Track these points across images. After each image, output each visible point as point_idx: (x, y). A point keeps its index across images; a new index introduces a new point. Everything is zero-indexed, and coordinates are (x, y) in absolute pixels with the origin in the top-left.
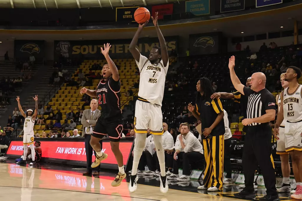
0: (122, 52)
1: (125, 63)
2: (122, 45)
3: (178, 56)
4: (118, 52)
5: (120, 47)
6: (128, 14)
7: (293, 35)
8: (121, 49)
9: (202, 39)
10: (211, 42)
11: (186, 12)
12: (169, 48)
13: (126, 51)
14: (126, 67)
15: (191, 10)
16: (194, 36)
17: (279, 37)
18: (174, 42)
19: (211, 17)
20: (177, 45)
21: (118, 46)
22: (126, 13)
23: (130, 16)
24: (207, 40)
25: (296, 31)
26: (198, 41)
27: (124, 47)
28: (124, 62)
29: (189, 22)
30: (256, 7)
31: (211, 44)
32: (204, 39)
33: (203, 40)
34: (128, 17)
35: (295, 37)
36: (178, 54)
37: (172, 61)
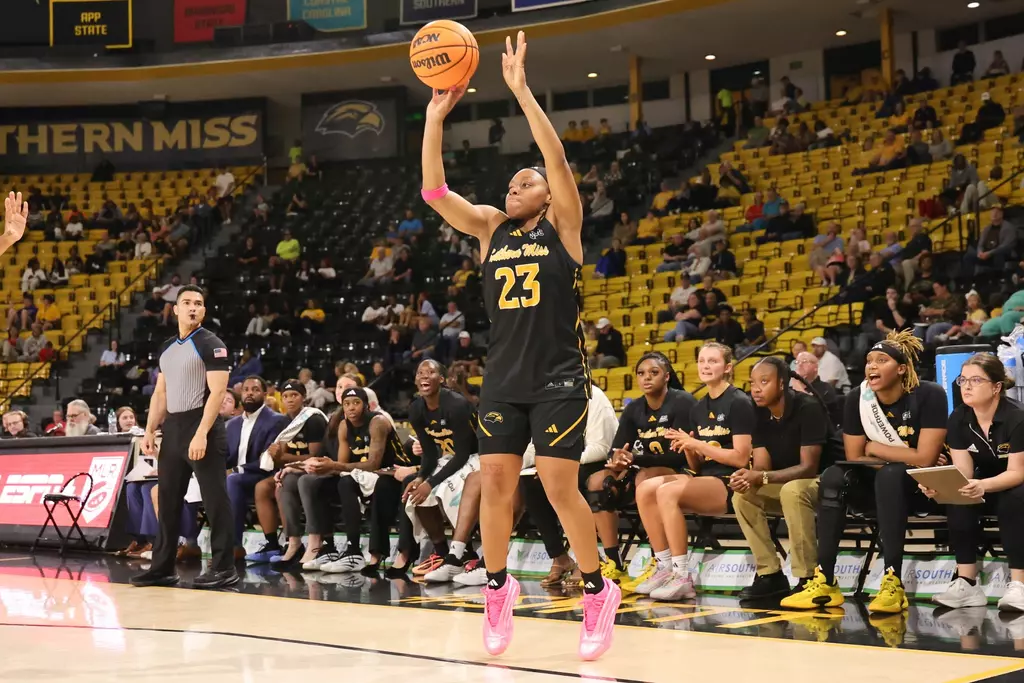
0: (73, 149)
1: (86, 188)
2: (73, 127)
3: (265, 164)
4: (58, 148)
5: (66, 133)
6: (92, 22)
7: (625, 102)
8: (72, 138)
9: (343, 111)
10: (373, 119)
11: (289, 17)
12: (233, 139)
13: (89, 148)
14: (89, 202)
15: (307, 15)
16: (317, 100)
17: (584, 105)
18: (252, 119)
19: (372, 38)
20: (263, 127)
21: (58, 129)
22: (86, 17)
23: (100, 29)
24: (359, 113)
25: (634, 88)
26: (332, 116)
27: (80, 134)
28: (81, 184)
29: (299, 51)
30: (514, 10)
31: (372, 126)
32: (351, 111)
33: (344, 113)
34: (91, 30)
35: (633, 108)
36: (265, 158)
37: (247, 182)
